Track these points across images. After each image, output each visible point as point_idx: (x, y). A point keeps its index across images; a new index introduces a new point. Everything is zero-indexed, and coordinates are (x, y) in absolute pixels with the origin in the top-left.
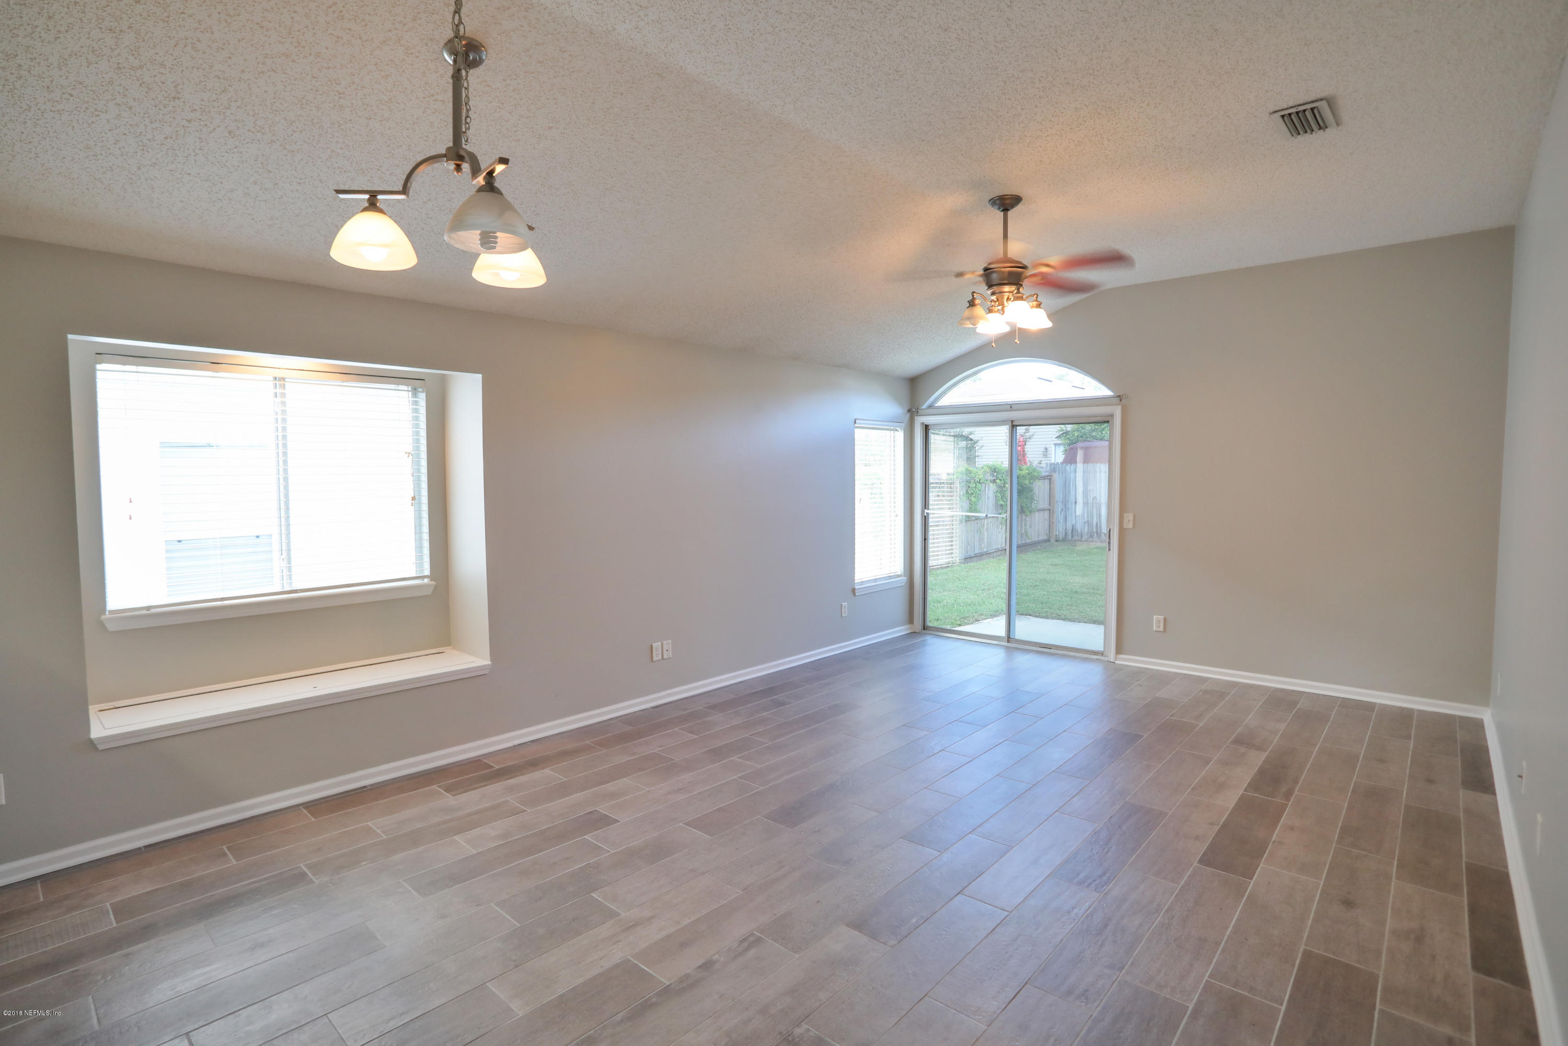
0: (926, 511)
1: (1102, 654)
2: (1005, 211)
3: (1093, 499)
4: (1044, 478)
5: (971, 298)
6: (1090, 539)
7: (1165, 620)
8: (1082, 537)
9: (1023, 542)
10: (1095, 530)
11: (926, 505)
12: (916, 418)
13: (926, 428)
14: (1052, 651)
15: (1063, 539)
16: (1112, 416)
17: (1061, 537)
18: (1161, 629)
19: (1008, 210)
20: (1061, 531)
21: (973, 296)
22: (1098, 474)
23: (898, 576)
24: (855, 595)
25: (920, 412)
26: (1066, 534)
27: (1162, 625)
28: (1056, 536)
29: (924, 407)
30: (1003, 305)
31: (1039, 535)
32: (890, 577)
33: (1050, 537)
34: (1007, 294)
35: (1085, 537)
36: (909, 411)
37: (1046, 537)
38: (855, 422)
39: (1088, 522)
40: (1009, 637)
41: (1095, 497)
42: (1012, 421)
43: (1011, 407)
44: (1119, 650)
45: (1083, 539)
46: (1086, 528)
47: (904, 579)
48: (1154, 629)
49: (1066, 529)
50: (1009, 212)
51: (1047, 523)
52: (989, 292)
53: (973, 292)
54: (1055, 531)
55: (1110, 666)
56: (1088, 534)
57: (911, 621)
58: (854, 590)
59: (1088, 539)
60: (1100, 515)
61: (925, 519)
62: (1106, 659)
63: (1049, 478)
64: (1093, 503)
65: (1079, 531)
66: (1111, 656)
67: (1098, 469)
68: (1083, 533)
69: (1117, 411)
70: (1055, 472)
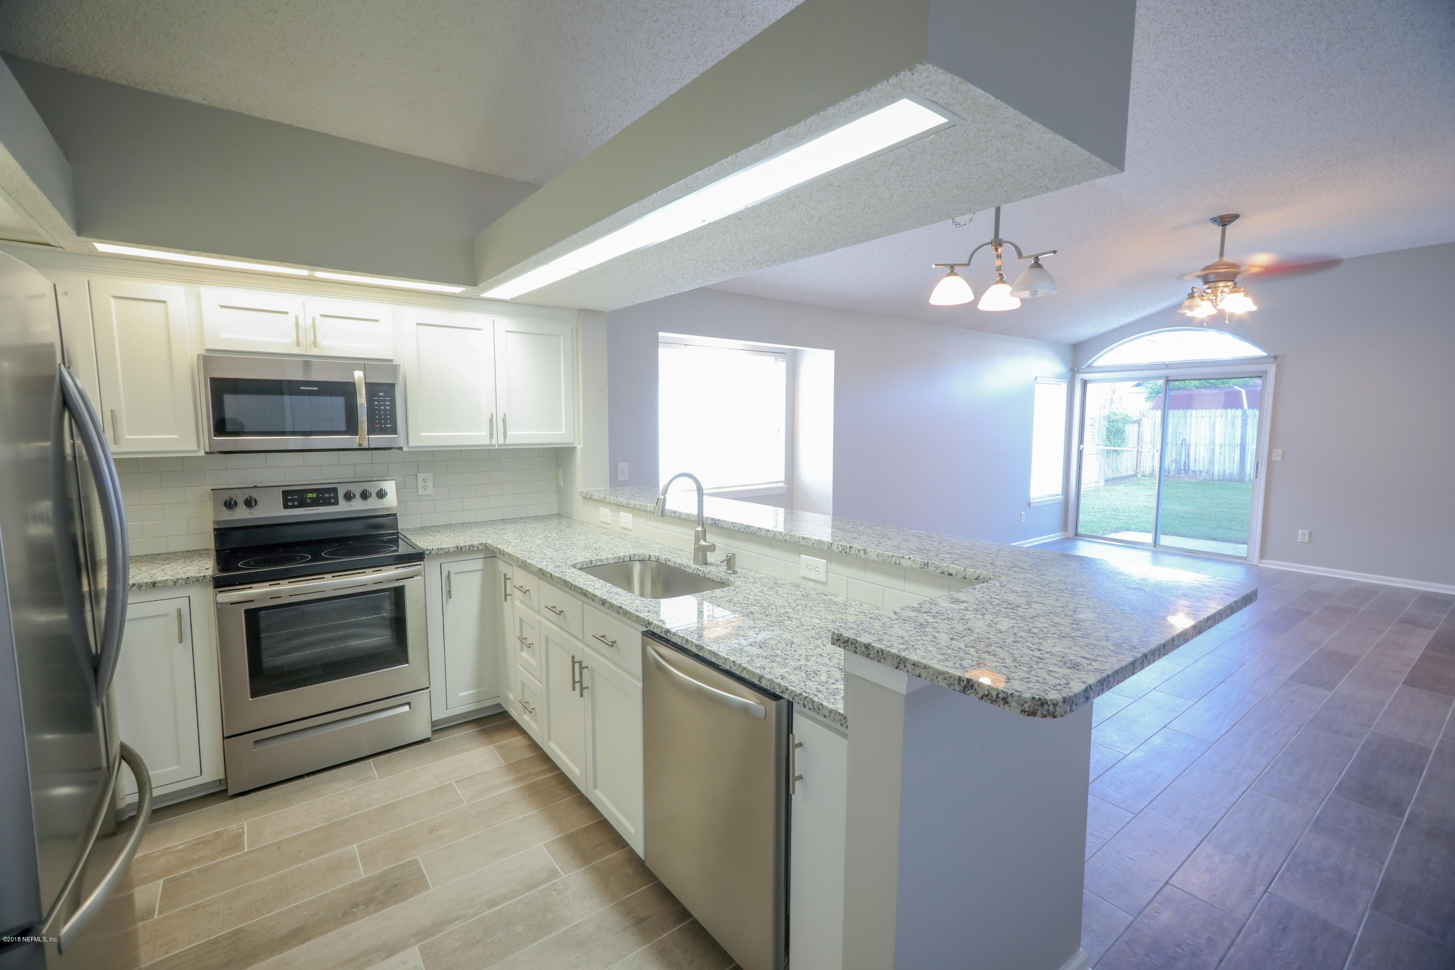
0: (1082, 446)
1: (1245, 559)
2: (1224, 225)
3: (1182, 441)
4: (1134, 422)
5: (1191, 292)
6: (1178, 475)
7: (1310, 534)
8: (1169, 473)
9: (1114, 476)
10: (1182, 468)
11: (1081, 441)
12: (1077, 375)
13: (1085, 383)
14: (1197, 555)
15: (1149, 475)
16: (1266, 372)
17: (1147, 474)
18: (1306, 540)
19: (1226, 225)
20: (1148, 467)
21: (1192, 290)
22: (1188, 420)
23: (1058, 495)
24: (1030, 507)
25: (1081, 370)
26: (1153, 470)
27: (1307, 537)
28: (1143, 472)
29: (1084, 367)
30: (1216, 296)
31: (1127, 471)
32: (1052, 496)
33: (1137, 473)
34: (1222, 288)
35: (1172, 473)
36: (1071, 370)
37: (1133, 473)
38: (1036, 379)
39: (1176, 460)
40: (1155, 543)
41: (1184, 439)
42: (1167, 377)
43: (1167, 366)
44: (1263, 556)
45: (1170, 475)
46: (1174, 465)
47: (1061, 497)
48: (1299, 540)
49: (1153, 466)
50: (1227, 226)
51: (1135, 461)
52: (1206, 286)
53: (1193, 288)
54: (1141, 468)
55: (1251, 569)
56: (1175, 470)
57: (1065, 528)
58: (1029, 503)
59: (1175, 475)
60: (1189, 455)
61: (1080, 453)
62: (1250, 563)
63: (1138, 422)
64: (1182, 444)
65: (1166, 467)
66: (1255, 560)
67: (1188, 415)
68: (1170, 470)
69: (1272, 369)
70: (1144, 417)
